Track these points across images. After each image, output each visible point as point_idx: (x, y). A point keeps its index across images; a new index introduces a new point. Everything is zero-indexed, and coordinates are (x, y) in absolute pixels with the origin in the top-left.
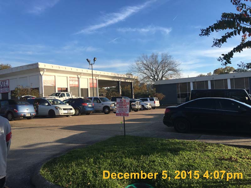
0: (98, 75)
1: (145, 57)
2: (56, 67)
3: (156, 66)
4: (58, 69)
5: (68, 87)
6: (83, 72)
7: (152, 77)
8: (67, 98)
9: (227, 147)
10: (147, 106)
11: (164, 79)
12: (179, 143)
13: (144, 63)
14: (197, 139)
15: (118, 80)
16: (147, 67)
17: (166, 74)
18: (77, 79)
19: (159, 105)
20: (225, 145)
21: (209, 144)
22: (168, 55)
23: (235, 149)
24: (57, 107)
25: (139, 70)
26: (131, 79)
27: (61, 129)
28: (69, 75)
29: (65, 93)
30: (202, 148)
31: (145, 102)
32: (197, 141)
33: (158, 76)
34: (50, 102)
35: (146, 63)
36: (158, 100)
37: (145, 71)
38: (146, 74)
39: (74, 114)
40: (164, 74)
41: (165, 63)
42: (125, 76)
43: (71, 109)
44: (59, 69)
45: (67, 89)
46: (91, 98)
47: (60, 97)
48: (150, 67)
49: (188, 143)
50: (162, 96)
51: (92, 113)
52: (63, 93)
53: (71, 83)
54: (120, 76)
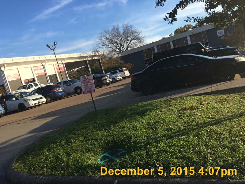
0: (63, 59)
1: (107, 32)
2: (16, 60)
3: (119, 38)
4: (19, 61)
5: (34, 77)
6: (46, 59)
7: (118, 49)
8: (36, 88)
9: (188, 98)
10: (118, 78)
11: (129, 49)
12: (146, 105)
13: (107, 37)
14: (163, 98)
15: (85, 60)
16: (111, 41)
17: (130, 44)
18: (42, 67)
19: (129, 75)
20: (187, 96)
21: (174, 99)
22: (129, 25)
23: (196, 98)
24: (26, 100)
25: (104, 45)
26: (97, 55)
27: (33, 119)
28: (32, 65)
29: (32, 84)
30: (167, 104)
31: (115, 75)
32: (163, 99)
33: (123, 47)
34: (18, 96)
35: (109, 37)
36: (127, 70)
37: (110, 45)
38: (111, 48)
39: (45, 102)
40: (129, 44)
41: (127, 33)
42: (92, 54)
43: (41, 98)
44: (21, 61)
45: (34, 79)
46: (60, 83)
47: (28, 89)
48: (113, 40)
49: (154, 103)
50: (130, 65)
51: (64, 97)
52: (31, 83)
53: (37, 72)
54: (86, 55)
